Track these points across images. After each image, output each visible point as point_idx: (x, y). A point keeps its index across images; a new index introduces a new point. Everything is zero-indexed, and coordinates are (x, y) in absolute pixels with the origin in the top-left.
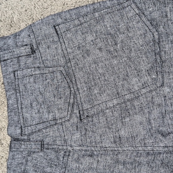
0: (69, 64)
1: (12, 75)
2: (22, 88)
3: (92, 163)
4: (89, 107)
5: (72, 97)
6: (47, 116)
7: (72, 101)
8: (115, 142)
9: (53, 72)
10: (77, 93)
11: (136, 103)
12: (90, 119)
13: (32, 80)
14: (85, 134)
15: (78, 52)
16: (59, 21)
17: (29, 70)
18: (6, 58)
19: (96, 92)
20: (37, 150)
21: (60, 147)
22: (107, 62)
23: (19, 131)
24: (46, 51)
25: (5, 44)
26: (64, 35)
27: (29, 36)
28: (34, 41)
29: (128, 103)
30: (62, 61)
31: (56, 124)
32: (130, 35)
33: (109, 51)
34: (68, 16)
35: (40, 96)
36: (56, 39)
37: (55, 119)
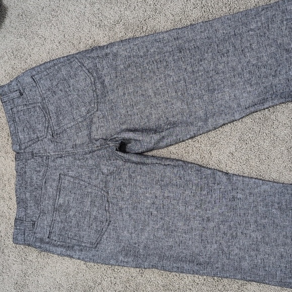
0: (44, 101)
1: (11, 111)
2: (17, 119)
3: (62, 162)
4: (58, 128)
5: (47, 122)
6: (33, 136)
7: (47, 125)
8: (73, 148)
9: (34, 107)
10: (50, 120)
11: (84, 123)
12: (58, 136)
13: (22, 114)
14: (57, 145)
15: (49, 93)
16: (34, 73)
17: (20, 107)
18: (5, 101)
19: (61, 118)
20: (30, 158)
21: (43, 155)
22: (66, 99)
23: (18, 147)
24: (29, 93)
25: (3, 91)
26: (39, 82)
27: (17, 84)
28: (21, 87)
29: (80, 124)
30: (40, 99)
31: (39, 140)
32: (77, 79)
33: (66, 91)
34: (39, 70)
35: (28, 124)
36: (35, 85)
37: (38, 138)
